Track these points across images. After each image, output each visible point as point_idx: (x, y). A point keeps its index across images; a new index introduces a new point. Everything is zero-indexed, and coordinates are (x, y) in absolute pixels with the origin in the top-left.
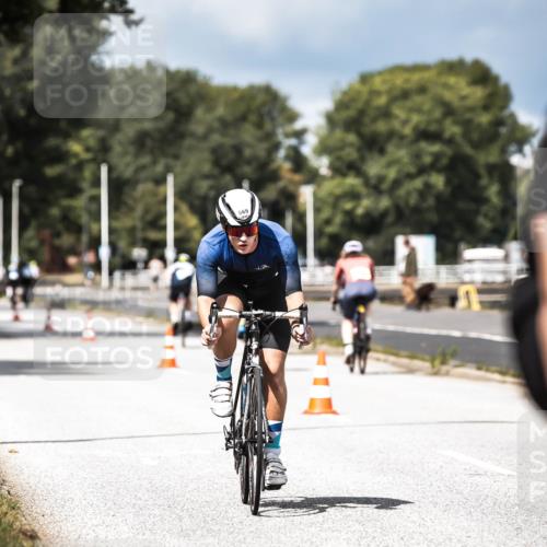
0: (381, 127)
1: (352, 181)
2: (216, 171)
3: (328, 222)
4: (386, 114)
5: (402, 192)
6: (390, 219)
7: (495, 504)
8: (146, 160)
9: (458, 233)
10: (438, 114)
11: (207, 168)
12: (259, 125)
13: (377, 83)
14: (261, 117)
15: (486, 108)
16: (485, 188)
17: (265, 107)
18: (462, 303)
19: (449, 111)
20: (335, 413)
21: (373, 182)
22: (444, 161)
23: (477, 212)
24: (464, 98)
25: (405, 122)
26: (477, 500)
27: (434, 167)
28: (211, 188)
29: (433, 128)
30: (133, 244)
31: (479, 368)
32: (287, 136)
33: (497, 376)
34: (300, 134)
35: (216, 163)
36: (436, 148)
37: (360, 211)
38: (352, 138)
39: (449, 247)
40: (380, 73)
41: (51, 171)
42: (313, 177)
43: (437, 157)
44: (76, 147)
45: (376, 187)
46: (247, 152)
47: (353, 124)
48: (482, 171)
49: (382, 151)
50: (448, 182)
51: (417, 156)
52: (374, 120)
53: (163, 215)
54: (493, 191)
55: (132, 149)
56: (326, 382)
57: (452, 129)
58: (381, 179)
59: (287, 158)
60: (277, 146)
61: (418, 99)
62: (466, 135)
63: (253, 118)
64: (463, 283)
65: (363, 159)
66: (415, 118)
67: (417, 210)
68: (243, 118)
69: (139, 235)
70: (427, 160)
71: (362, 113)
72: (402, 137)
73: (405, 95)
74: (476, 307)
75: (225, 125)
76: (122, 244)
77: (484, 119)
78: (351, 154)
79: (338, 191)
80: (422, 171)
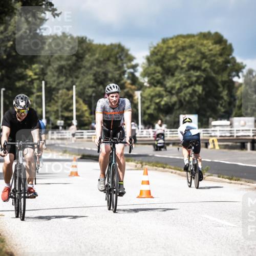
0: (172, 63)
1: (159, 89)
2: (95, 84)
3: (148, 108)
4: (175, 57)
5: (182, 94)
6: (177, 106)
7: (227, 240)
8: (63, 79)
9: (208, 114)
10: (199, 58)
11: (91, 83)
12: (116, 63)
13: (171, 43)
14: (116, 59)
15: (221, 55)
16: (221, 92)
17: (118, 54)
18: (211, 146)
19: (204, 56)
20: (152, 197)
21: (169, 89)
22: (202, 79)
23: (217, 104)
24: (210, 50)
25: (183, 62)
26: (219, 238)
27: (197, 82)
28: (93, 92)
29: (197, 64)
30: (57, 118)
31: (219, 177)
32: (129, 68)
33: (227, 180)
34: (134, 67)
35: (95, 80)
36: (198, 73)
37: (163, 103)
38: (159, 69)
39: (205, 120)
40: (172, 39)
41: (19, 84)
42: (141, 87)
43: (198, 77)
44: (30, 73)
45: (170, 92)
46: (110, 75)
47: (159, 62)
48: (220, 84)
49: (173, 75)
50: (204, 89)
51: (189, 77)
52: (169, 60)
53: (72, 104)
54: (225, 94)
55: (56, 74)
56: (148, 183)
57: (205, 65)
58: (173, 88)
59: (128, 78)
60: (124, 72)
61: (189, 51)
62: (211, 67)
63: (112, 59)
64: (211, 136)
65: (164, 78)
66: (188, 60)
67: (189, 102)
68: (108, 59)
69: (60, 114)
70: (194, 79)
71: (163, 57)
72: (182, 68)
73: (183, 49)
74: (217, 148)
75: (99, 63)
76: (52, 118)
77: (220, 60)
78: (159, 76)
79: (153, 94)
80: (191, 84)
